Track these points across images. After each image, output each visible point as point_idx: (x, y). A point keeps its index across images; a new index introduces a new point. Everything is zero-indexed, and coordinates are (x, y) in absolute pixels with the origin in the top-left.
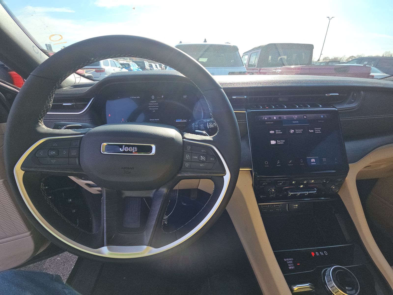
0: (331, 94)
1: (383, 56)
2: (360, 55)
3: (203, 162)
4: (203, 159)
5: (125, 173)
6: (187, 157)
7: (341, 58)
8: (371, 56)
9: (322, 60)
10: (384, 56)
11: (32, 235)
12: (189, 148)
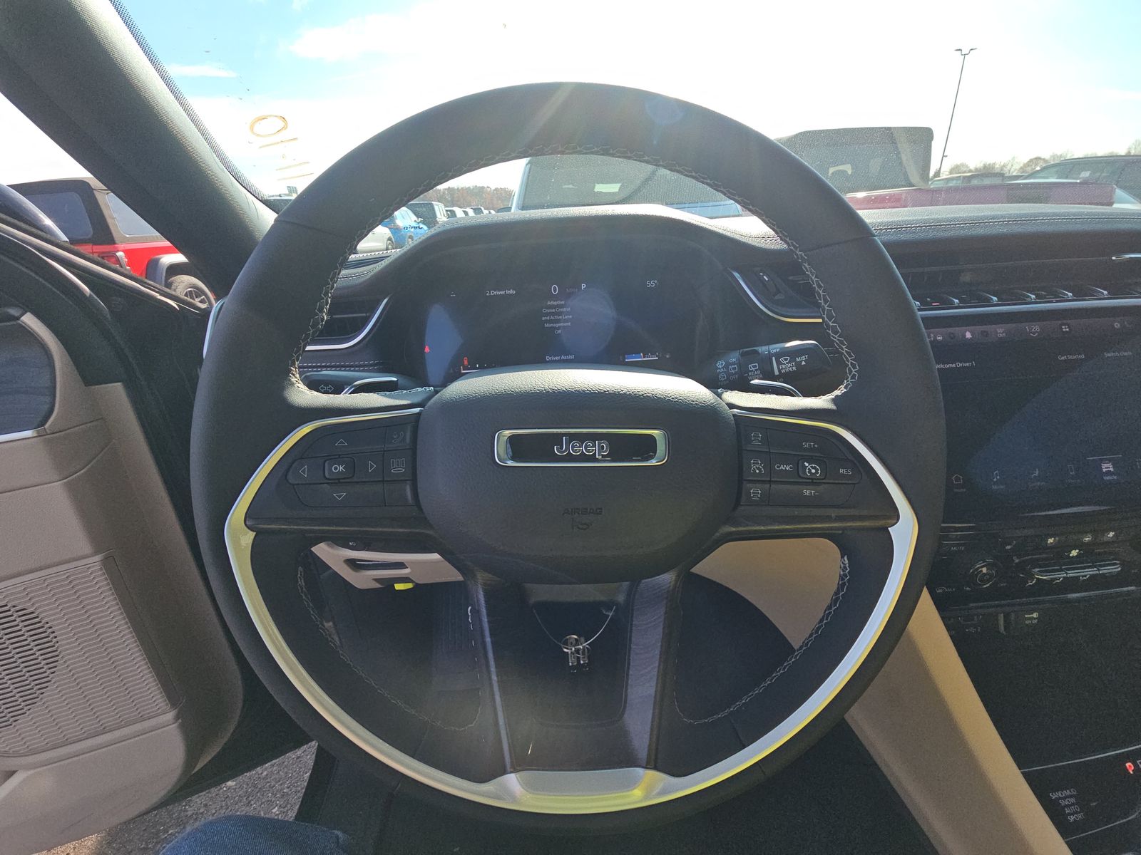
0: (1128, 256)
1: (1129, 152)
2: (1059, 154)
3: (813, 482)
4: (813, 471)
5: (573, 529)
6: (756, 466)
7: (1004, 166)
8: (1094, 156)
9: (947, 173)
10: (1132, 154)
11: (180, 721)
12: (756, 437)
